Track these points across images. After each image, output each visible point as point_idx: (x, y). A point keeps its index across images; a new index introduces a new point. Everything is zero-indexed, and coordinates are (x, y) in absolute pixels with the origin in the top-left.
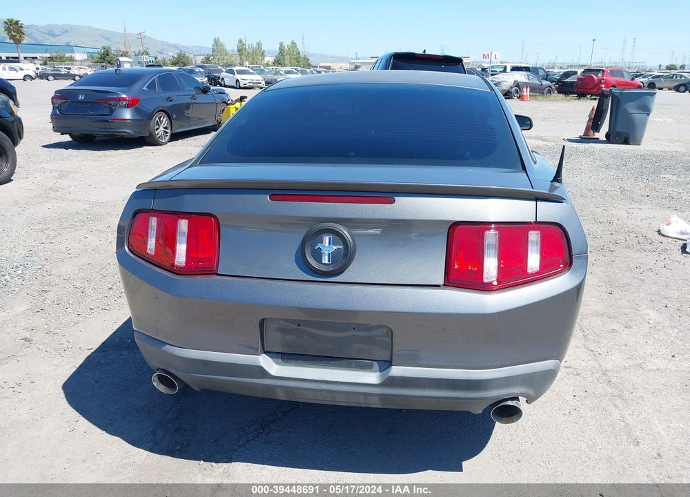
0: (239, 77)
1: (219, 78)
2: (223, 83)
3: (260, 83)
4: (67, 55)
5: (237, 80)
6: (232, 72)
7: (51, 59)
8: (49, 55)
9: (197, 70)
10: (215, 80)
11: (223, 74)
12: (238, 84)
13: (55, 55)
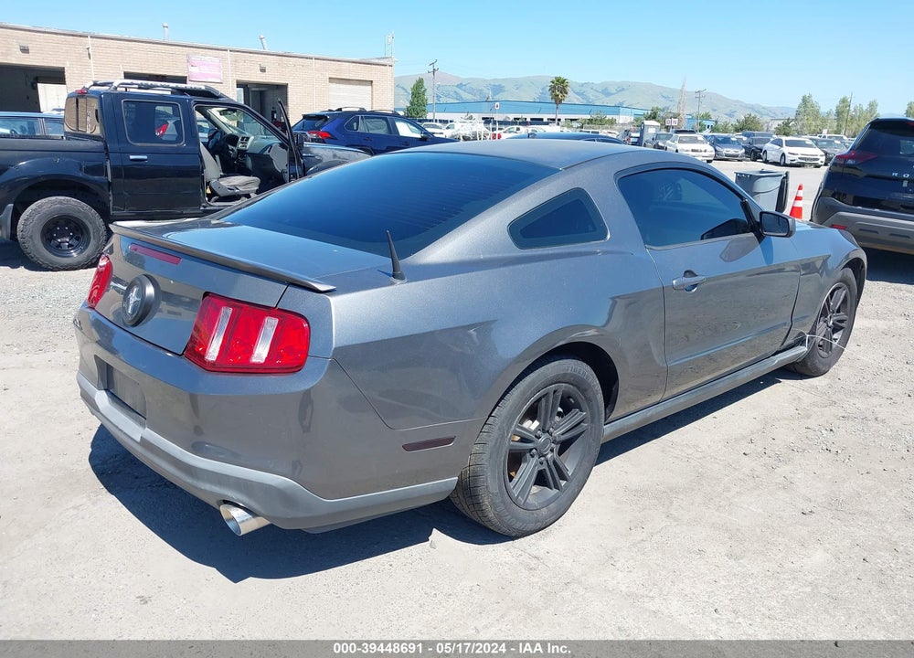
0: (786, 150)
1: (761, 150)
2: (764, 157)
3: (818, 159)
4: (609, 117)
5: (783, 155)
6: (779, 143)
7: (590, 121)
8: (589, 117)
9: (733, 139)
10: (756, 153)
11: (768, 146)
12: (783, 160)
13: (595, 116)
